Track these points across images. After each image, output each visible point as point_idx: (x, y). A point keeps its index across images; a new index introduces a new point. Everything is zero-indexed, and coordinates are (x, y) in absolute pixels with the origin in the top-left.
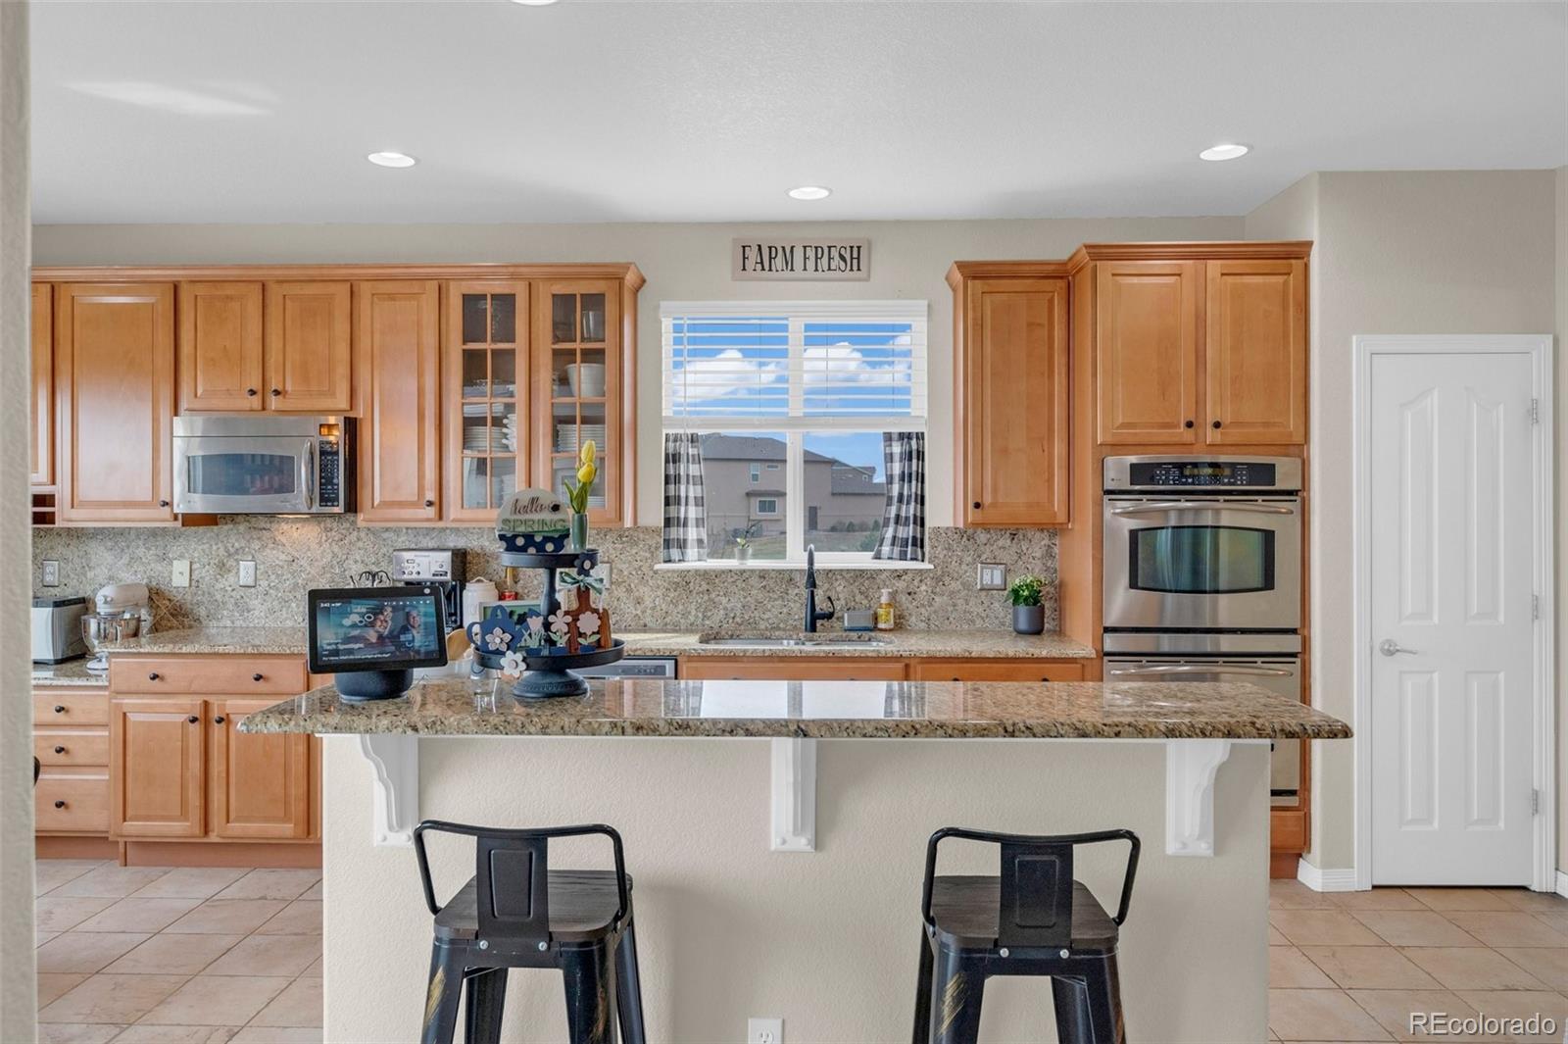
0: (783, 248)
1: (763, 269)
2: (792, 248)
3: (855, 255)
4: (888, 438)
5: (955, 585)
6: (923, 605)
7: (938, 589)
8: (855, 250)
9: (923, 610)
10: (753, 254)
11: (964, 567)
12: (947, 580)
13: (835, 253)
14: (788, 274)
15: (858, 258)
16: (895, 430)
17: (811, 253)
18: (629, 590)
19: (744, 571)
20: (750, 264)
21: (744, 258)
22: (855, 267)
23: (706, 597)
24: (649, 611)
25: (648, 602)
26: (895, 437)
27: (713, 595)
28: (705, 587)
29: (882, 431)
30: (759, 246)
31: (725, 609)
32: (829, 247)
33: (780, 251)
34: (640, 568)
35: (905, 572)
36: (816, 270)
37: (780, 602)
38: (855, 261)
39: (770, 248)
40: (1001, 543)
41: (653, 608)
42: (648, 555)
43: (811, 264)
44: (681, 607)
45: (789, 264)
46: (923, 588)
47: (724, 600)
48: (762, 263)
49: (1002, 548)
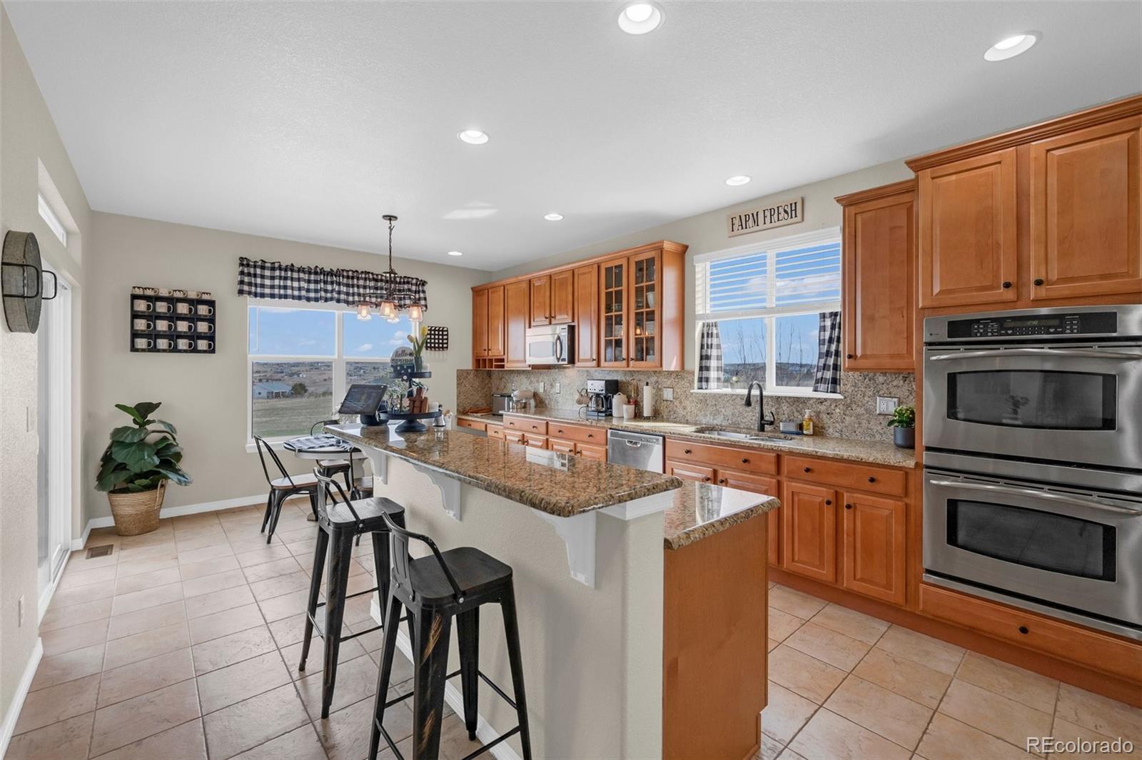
0: (753, 214)
1: (742, 228)
2: (757, 213)
3: (793, 208)
4: (823, 316)
5: (860, 410)
6: (837, 422)
7: (848, 412)
8: (793, 205)
9: (837, 425)
10: (737, 222)
11: (866, 398)
12: (854, 407)
13: (781, 210)
14: (756, 228)
15: (795, 210)
16: (828, 311)
17: (768, 214)
18: (681, 402)
19: (733, 395)
20: (736, 227)
21: (733, 225)
22: (794, 215)
23: (715, 408)
24: (689, 414)
25: (689, 409)
26: (828, 315)
27: (718, 408)
28: (714, 403)
29: (818, 312)
30: (740, 216)
31: (724, 415)
32: (778, 208)
33: (751, 216)
34: (685, 391)
35: (826, 400)
36: (771, 222)
37: (751, 413)
38: (793, 212)
39: (746, 216)
40: (895, 383)
41: (691, 412)
42: (688, 385)
43: (768, 220)
44: (703, 412)
45: (756, 223)
46: (838, 410)
47: (723, 411)
48: (742, 225)
49: (897, 387)
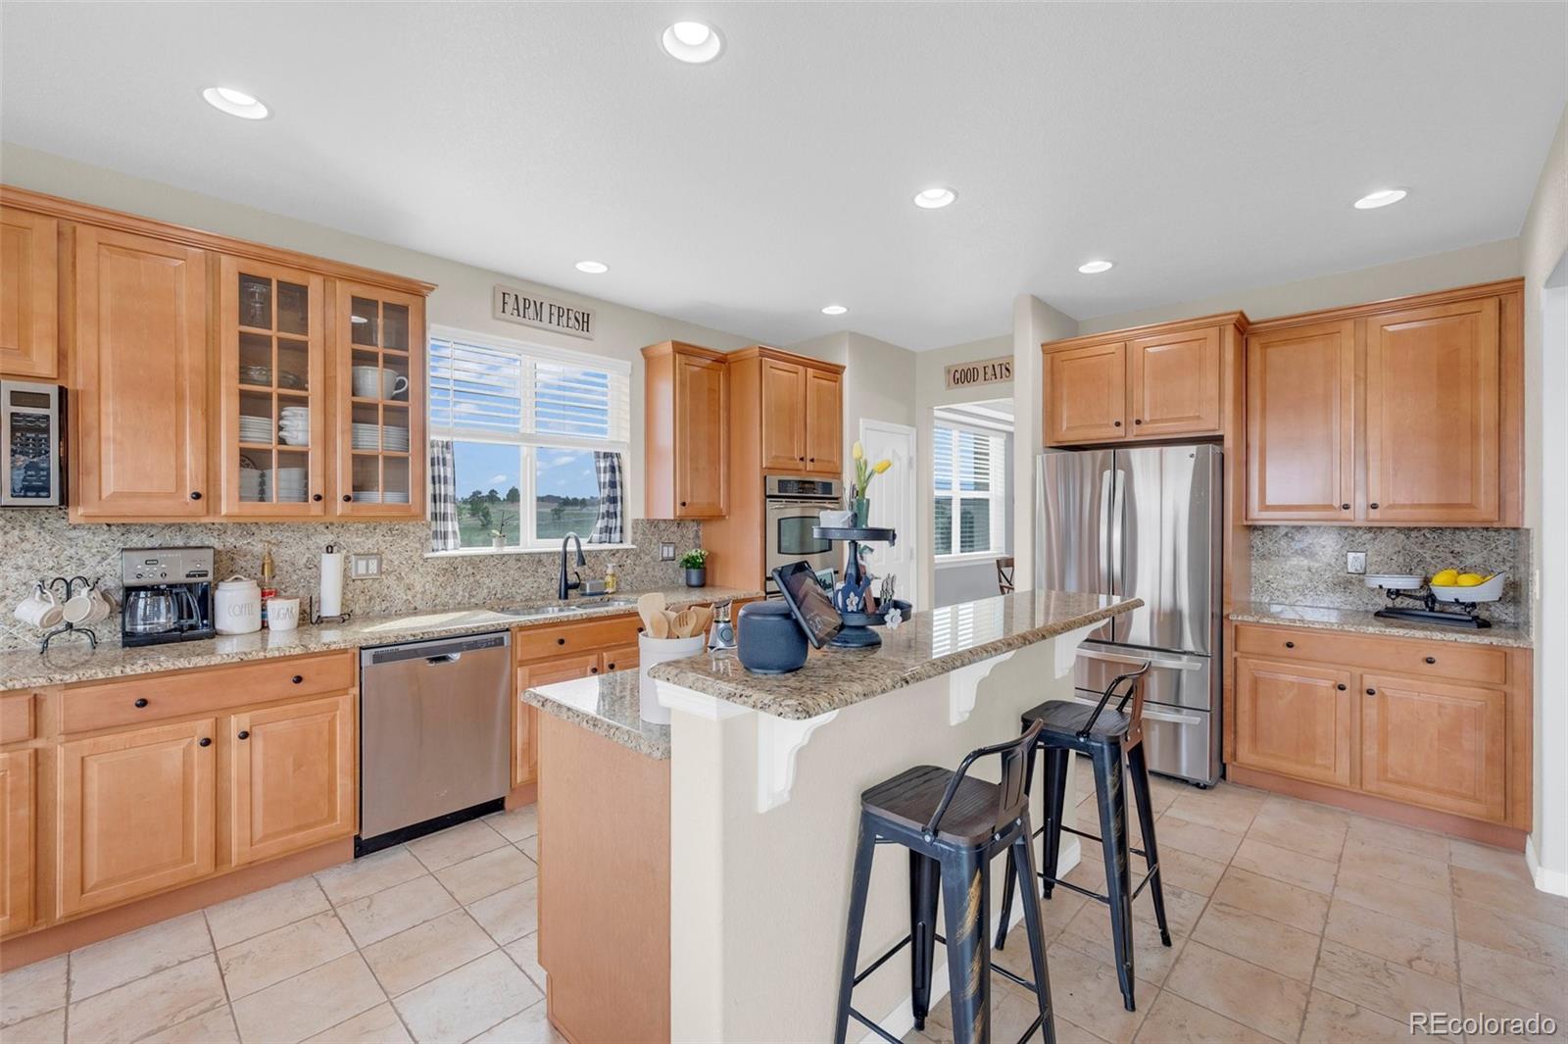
0: (535, 302)
1: (519, 315)
2: (541, 304)
3: (586, 320)
4: (597, 455)
5: (647, 559)
6: (628, 574)
7: (637, 562)
8: (586, 316)
9: (628, 577)
10: (511, 301)
11: (652, 546)
12: (642, 555)
13: (571, 315)
14: (537, 323)
15: (588, 323)
16: (602, 450)
17: (555, 311)
18: (400, 578)
19: (504, 555)
20: (509, 308)
21: (504, 303)
22: (585, 329)
23: (472, 579)
24: (419, 596)
25: (418, 588)
26: (602, 455)
27: (478, 577)
28: (471, 571)
29: (593, 450)
30: (516, 296)
31: (489, 588)
32: (568, 310)
33: (532, 303)
34: (410, 557)
35: (618, 551)
36: (558, 324)
37: (531, 579)
38: (585, 324)
39: (525, 300)
40: (672, 529)
41: (424, 593)
42: (418, 545)
43: (555, 319)
44: (449, 589)
45: (538, 315)
46: (629, 561)
47: (487, 581)
48: (518, 309)
49: (674, 532)
